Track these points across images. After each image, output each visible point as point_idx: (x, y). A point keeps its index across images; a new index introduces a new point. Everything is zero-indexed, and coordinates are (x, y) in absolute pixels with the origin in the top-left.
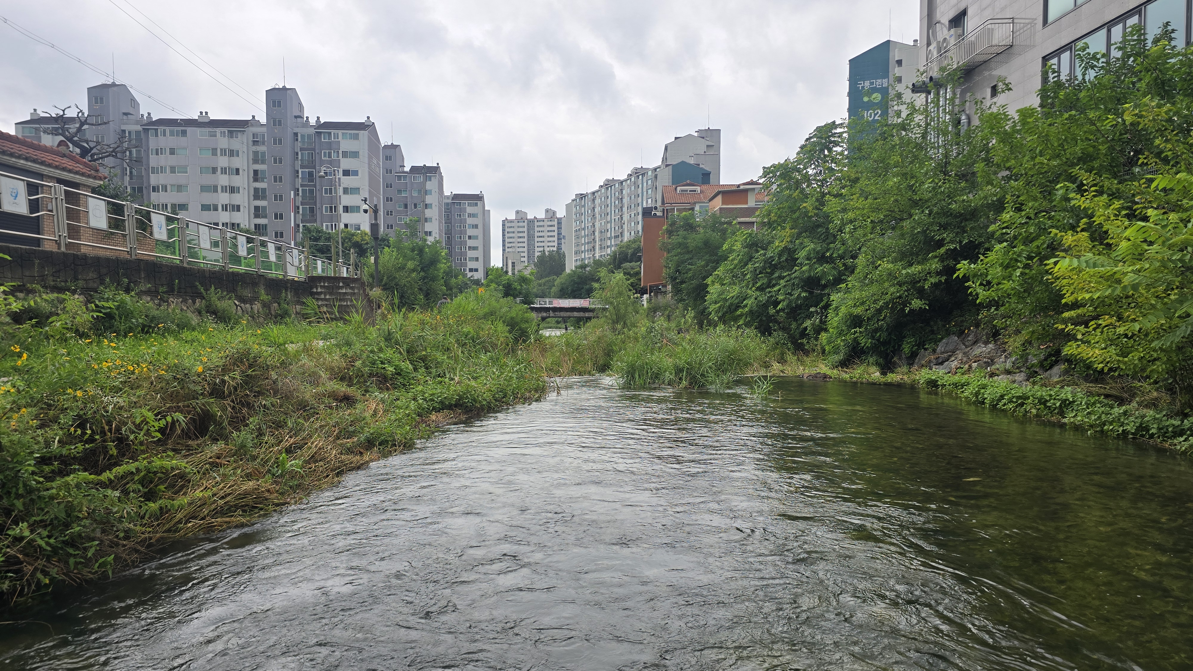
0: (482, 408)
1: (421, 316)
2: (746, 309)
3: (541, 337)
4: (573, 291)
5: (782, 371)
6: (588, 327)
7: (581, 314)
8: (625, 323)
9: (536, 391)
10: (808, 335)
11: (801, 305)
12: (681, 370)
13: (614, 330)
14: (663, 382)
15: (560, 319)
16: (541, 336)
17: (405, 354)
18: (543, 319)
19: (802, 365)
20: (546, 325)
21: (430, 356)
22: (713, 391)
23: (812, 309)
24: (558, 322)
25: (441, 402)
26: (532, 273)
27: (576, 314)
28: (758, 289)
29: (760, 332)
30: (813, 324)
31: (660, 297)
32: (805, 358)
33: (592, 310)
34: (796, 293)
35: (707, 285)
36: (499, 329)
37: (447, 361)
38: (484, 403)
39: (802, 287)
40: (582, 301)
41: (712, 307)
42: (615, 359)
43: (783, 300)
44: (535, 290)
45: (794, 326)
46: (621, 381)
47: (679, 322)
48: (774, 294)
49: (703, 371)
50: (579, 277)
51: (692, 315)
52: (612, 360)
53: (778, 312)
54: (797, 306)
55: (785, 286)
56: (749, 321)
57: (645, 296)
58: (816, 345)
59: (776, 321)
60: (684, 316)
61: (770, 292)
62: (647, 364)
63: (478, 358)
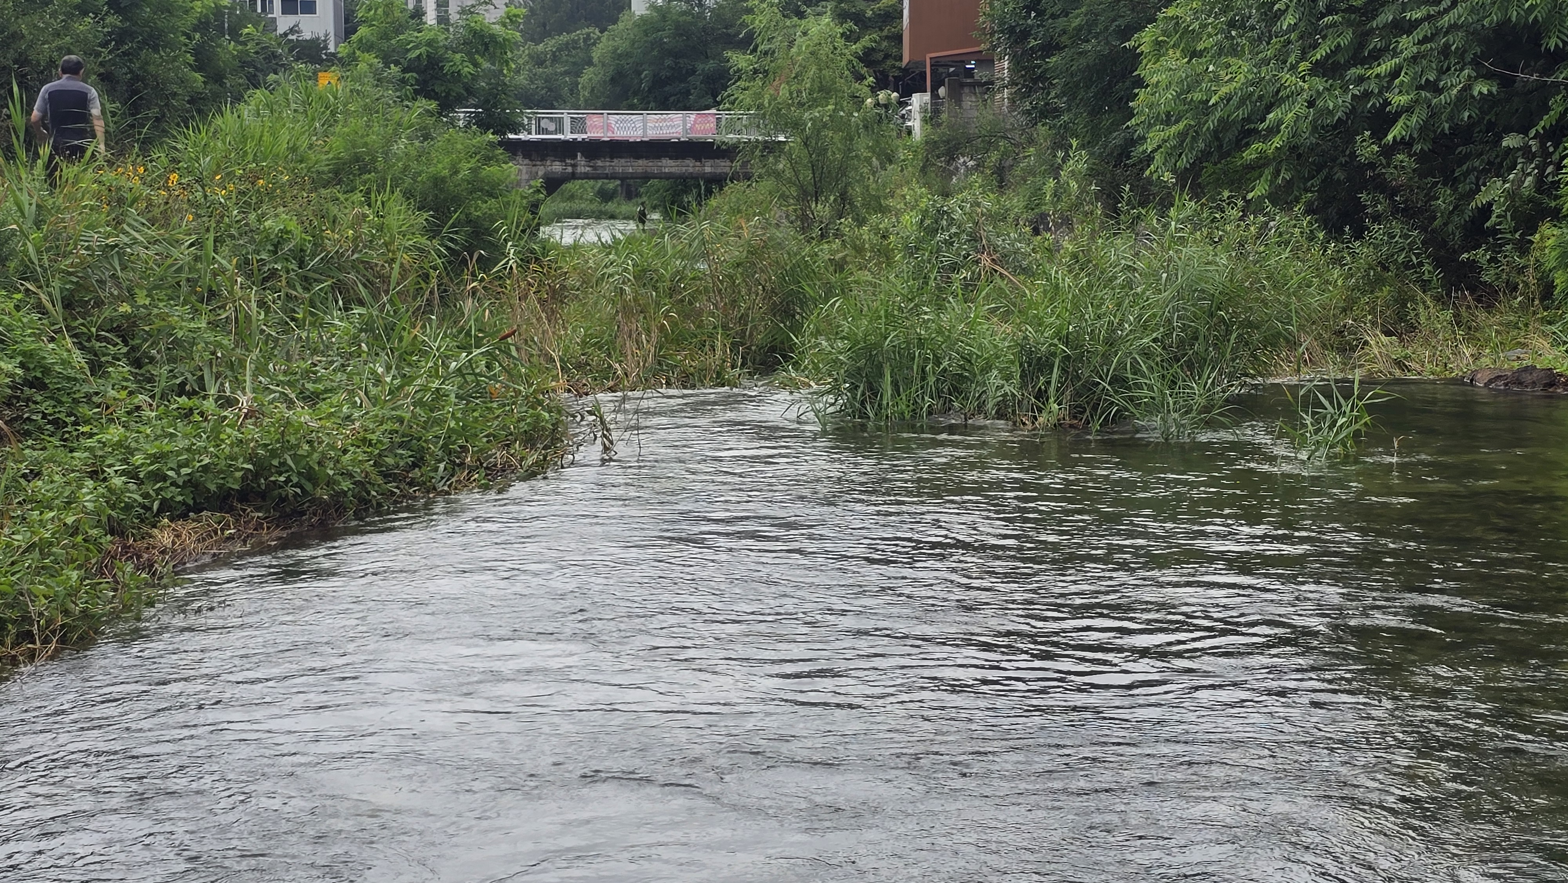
0: (337, 505)
1: (109, 176)
2: (1277, 142)
3: (545, 251)
4: (658, 83)
5: (1399, 364)
6: (712, 216)
7: (689, 166)
8: (844, 197)
9: (529, 441)
10: (1494, 231)
11: (1472, 124)
12: (1042, 365)
13: (805, 222)
14: (980, 409)
15: (612, 185)
16: (546, 247)
17: (57, 312)
18: (552, 184)
19: (1470, 339)
20: (564, 206)
21: (148, 317)
22: (1155, 436)
23: (1510, 141)
24: (606, 196)
25: (192, 484)
26: (510, 20)
27: (669, 166)
28: (1319, 69)
29: (1325, 224)
30: (1511, 195)
31: (969, 101)
32: (1482, 315)
33: (727, 152)
34: (1454, 83)
35: (1135, 57)
36: (392, 221)
37: (209, 336)
38: (346, 485)
39: (1476, 63)
40: (692, 116)
41: (1155, 137)
42: (809, 327)
43: (1408, 110)
44: (522, 79)
45: (1443, 201)
46: (829, 404)
47: (1038, 191)
48: (1373, 87)
49: (1122, 365)
50: (681, 30)
51: (1082, 167)
52: (797, 329)
53: (1388, 151)
54: (1455, 130)
55: (1414, 59)
56: (1289, 184)
57: (918, 101)
58: (1521, 270)
59: (1380, 186)
60: (1055, 171)
61: (1361, 80)
62: (921, 343)
63: (318, 324)
